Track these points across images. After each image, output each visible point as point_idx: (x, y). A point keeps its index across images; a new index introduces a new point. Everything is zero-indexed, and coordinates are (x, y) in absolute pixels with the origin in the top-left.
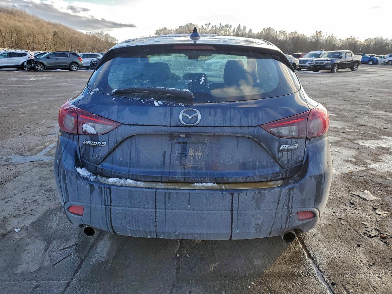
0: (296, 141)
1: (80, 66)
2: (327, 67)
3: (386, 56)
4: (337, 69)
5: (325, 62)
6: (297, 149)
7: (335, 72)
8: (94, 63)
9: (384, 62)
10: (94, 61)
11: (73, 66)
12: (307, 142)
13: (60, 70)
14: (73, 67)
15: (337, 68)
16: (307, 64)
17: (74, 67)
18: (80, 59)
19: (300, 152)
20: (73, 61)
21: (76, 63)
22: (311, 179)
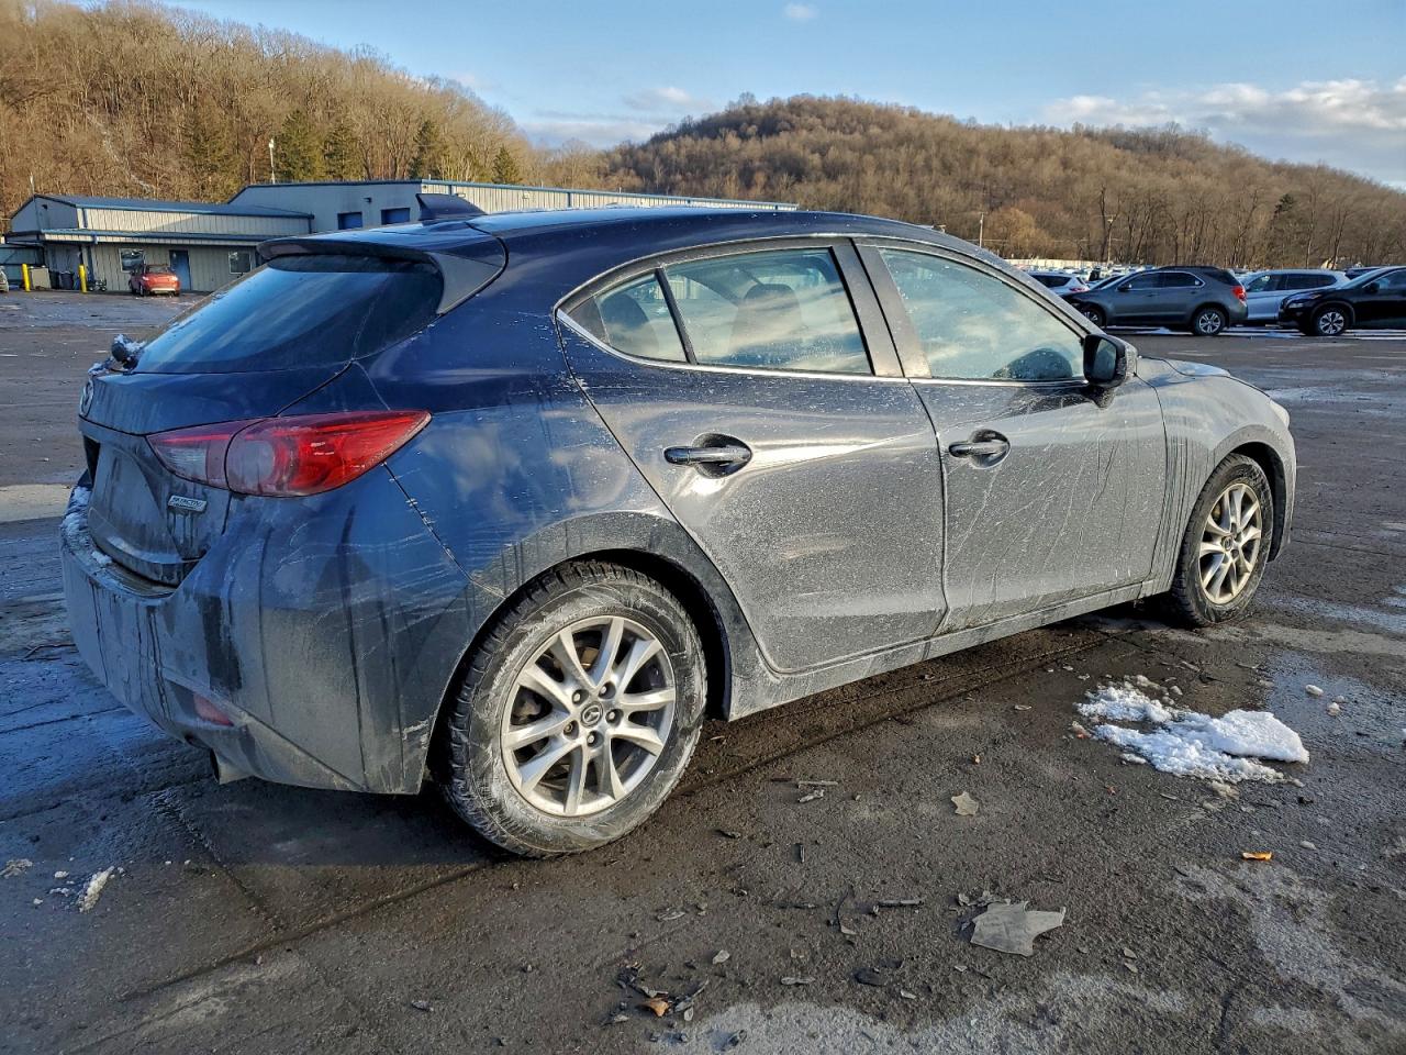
0: (204, 493)
1: (1229, 319)
6: (201, 513)
8: (1294, 306)
10: (1294, 302)
11: (1204, 317)
12: (234, 502)
13: (1167, 332)
14: (1203, 321)
17: (1207, 322)
18: (1240, 291)
19: (213, 526)
20: (1208, 300)
21: (1220, 308)
22: (187, 599)
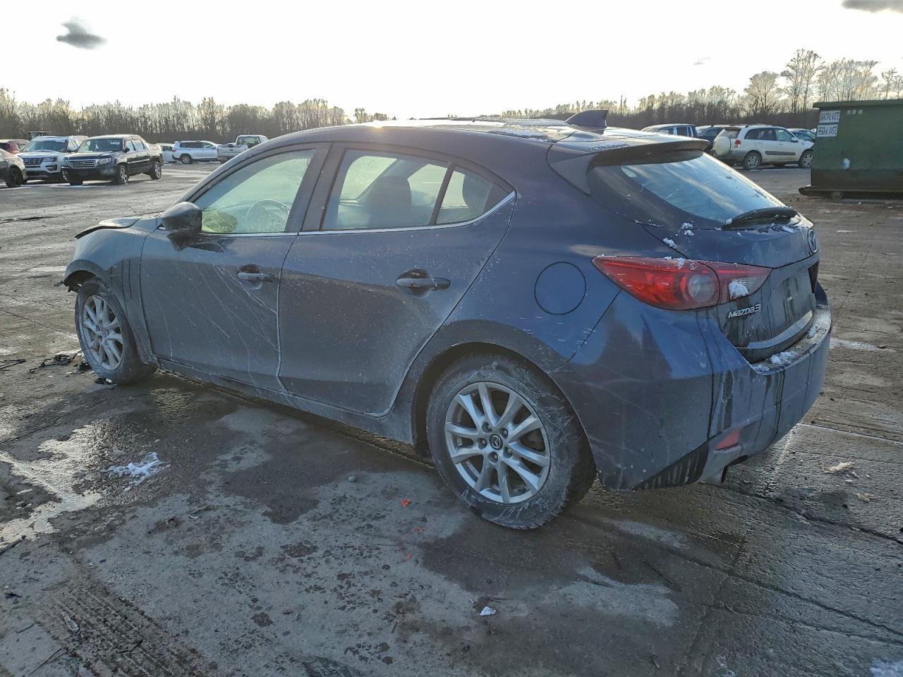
2: (106, 172)
3: (173, 146)
4: (126, 176)
5: (97, 160)
7: (123, 183)
9: (173, 158)
15: (125, 173)
16: (43, 167)
